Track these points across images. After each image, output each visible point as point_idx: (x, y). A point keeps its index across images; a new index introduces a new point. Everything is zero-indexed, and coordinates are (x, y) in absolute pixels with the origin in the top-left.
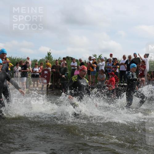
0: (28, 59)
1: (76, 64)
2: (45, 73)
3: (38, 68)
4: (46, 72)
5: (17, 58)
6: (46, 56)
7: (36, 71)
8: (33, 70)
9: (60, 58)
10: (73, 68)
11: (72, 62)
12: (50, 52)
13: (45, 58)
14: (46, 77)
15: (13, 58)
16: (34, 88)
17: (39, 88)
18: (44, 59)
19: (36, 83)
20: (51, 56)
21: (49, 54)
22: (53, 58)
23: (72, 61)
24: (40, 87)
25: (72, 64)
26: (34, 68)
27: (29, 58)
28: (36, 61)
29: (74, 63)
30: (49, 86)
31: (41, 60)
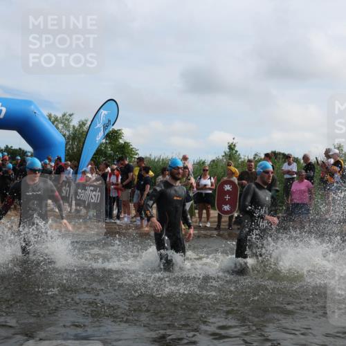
0: (185, 158)
1: (294, 167)
2: (226, 189)
3: (210, 178)
4: (228, 188)
5: (162, 158)
6: (225, 153)
7: (205, 185)
8: (198, 184)
9: (256, 155)
10: (287, 176)
11: (286, 164)
12: (235, 141)
13: (223, 156)
14: (227, 197)
15: (153, 158)
16: (201, 225)
17: (211, 222)
18: (221, 157)
19: (204, 211)
20: (237, 151)
21: (231, 147)
22: (242, 156)
23: (285, 162)
24: (214, 222)
25: (286, 167)
26: (200, 179)
27: (187, 156)
28: (204, 163)
29: (289, 164)
30: (234, 220)
31: (213, 161)
